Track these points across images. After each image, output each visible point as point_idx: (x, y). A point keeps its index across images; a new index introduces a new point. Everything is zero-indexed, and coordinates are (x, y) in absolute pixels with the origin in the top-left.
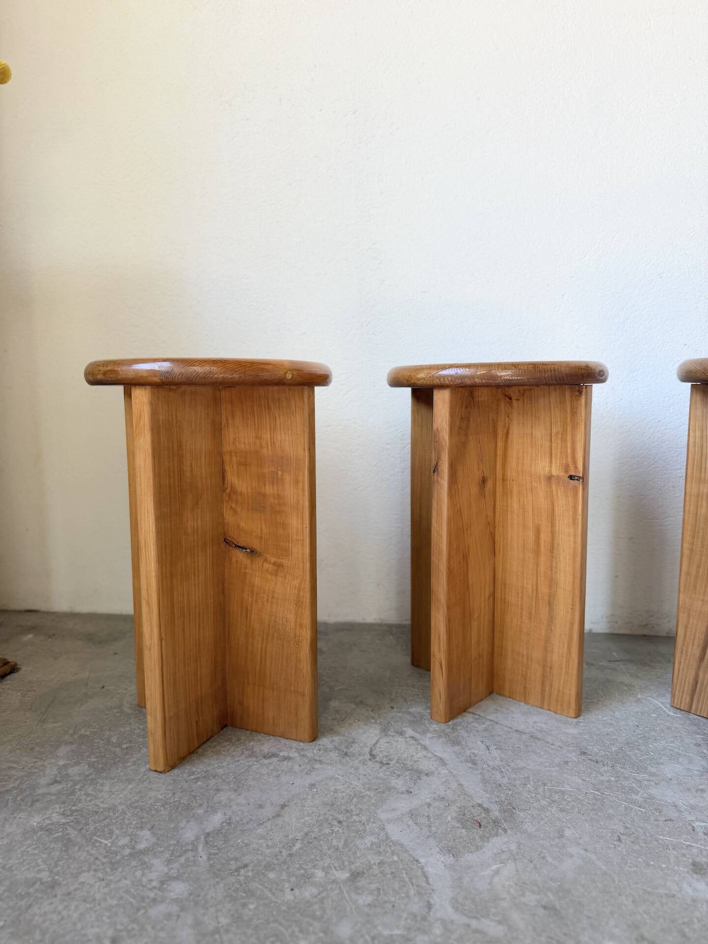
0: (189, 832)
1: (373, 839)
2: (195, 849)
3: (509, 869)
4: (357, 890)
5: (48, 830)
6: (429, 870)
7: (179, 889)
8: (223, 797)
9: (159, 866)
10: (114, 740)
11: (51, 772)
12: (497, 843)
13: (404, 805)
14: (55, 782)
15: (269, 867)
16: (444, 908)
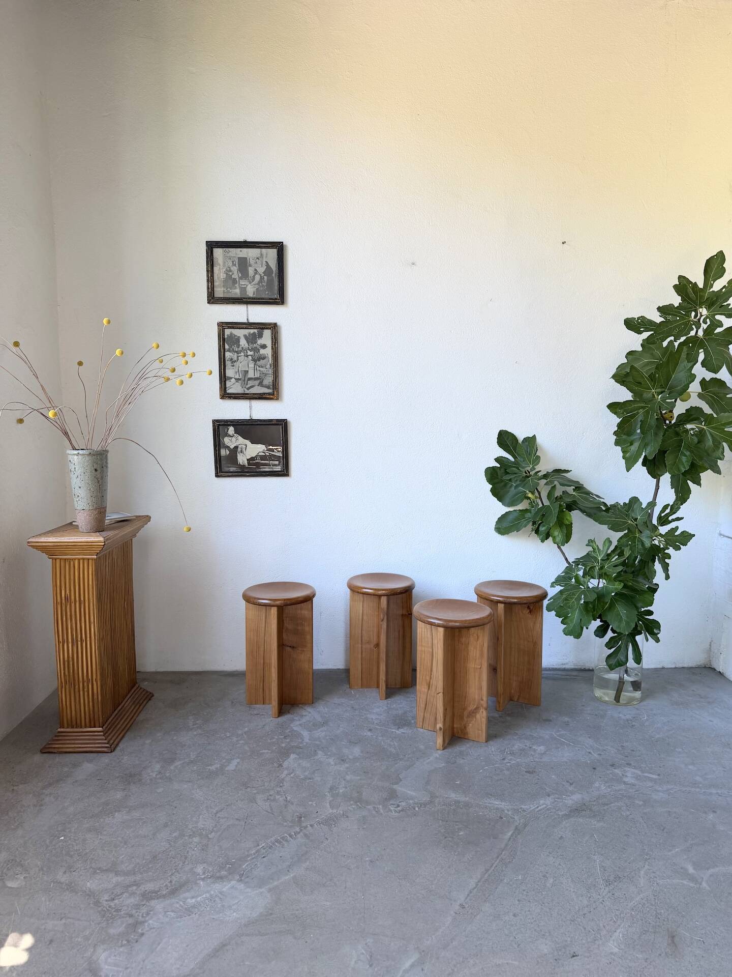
0: (240, 732)
1: (290, 730)
2: (242, 735)
3: (324, 733)
4: (286, 739)
5: (200, 734)
6: (304, 735)
7: (242, 742)
8: (246, 724)
9: (235, 739)
10: (205, 714)
11: (191, 724)
12: (321, 729)
13: (298, 723)
14: (194, 725)
15: (263, 737)
16: (306, 740)
